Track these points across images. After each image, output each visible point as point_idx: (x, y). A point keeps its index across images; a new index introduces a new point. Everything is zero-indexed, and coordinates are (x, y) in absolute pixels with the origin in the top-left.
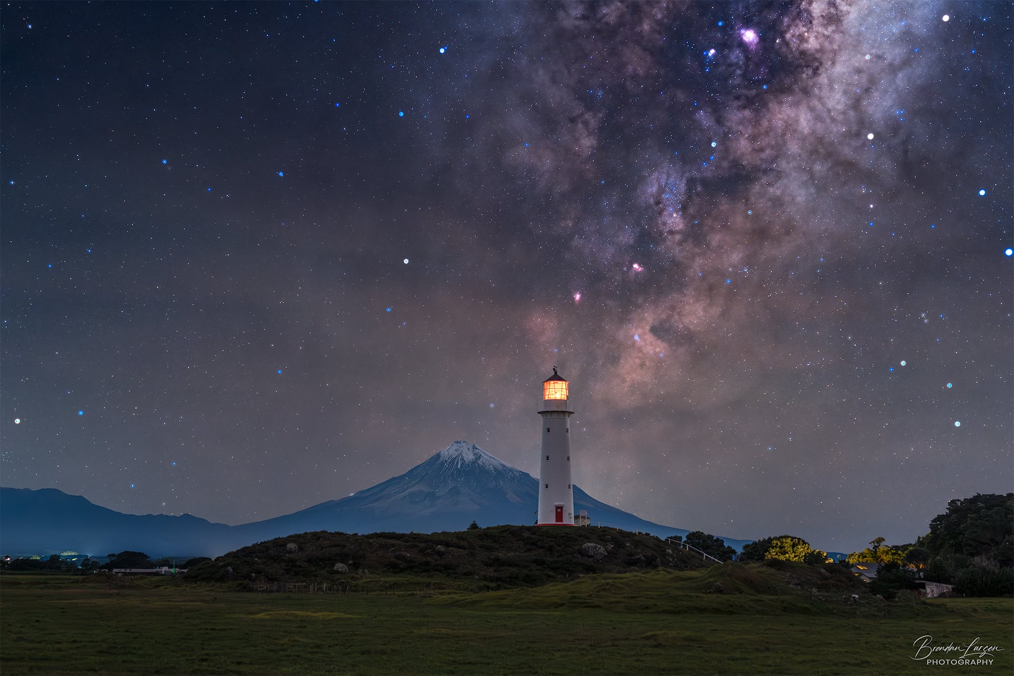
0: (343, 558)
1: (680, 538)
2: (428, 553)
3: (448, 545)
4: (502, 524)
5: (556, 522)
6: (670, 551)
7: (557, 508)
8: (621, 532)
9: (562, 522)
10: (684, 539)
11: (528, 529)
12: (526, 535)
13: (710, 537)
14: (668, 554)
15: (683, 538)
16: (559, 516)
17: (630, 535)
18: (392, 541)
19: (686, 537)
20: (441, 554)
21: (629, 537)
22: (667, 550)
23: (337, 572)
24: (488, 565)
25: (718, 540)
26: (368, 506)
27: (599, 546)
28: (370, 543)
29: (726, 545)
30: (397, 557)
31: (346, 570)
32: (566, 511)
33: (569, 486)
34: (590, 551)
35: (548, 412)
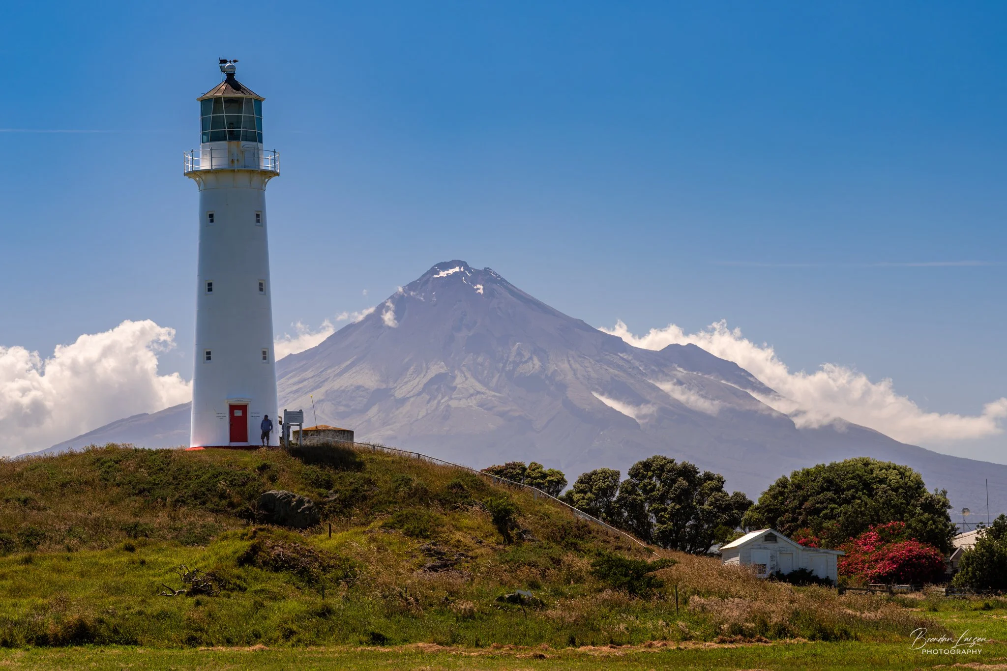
5: (232, 441)
7: (233, 408)
9: (246, 441)
32: (256, 415)
33: (264, 353)
34: (277, 509)
35: (209, 172)
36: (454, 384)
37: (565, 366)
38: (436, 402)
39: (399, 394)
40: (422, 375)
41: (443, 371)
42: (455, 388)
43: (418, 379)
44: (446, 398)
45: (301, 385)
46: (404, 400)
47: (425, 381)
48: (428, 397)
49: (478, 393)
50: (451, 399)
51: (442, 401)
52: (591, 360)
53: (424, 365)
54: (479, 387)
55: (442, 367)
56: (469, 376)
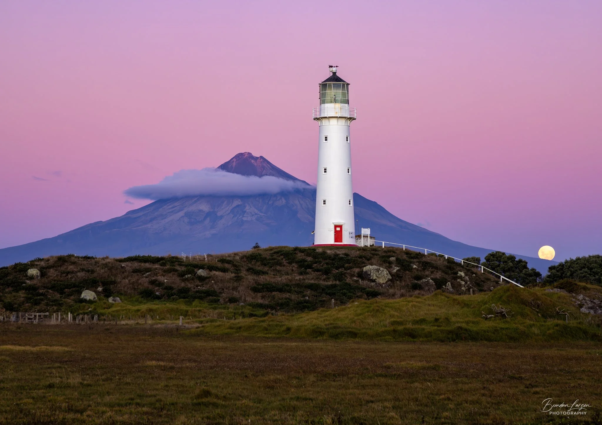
0: (92, 284)
1: (478, 260)
2: (188, 278)
3: (211, 268)
4: (274, 245)
5: (335, 242)
6: (462, 274)
7: (336, 226)
8: (408, 253)
9: (342, 242)
10: (483, 260)
11: (302, 251)
12: (300, 256)
13: (512, 258)
14: (461, 277)
15: (481, 259)
16: (338, 235)
17: (419, 256)
18: (147, 265)
19: (485, 259)
20: (202, 279)
21: (417, 258)
22: (459, 272)
23: (84, 301)
24: (255, 290)
25: (520, 261)
26: (140, 227)
27: (381, 269)
28: (122, 267)
29: (530, 266)
30: (153, 282)
31: (95, 298)
32: (346, 230)
33: (350, 201)
34: (372, 274)
35: (326, 117)
36: (245, 210)
37: (297, 202)
38: (236, 218)
39: (219, 214)
40: (230, 205)
41: (239, 203)
42: (245, 212)
43: (228, 207)
44: (241, 216)
45: (174, 209)
46: (221, 217)
47: (231, 208)
48: (233, 216)
49: (256, 214)
50: (243, 217)
51: (239, 218)
52: (309, 200)
53: (231, 201)
54: (256, 211)
55: (239, 202)
56: (252, 206)
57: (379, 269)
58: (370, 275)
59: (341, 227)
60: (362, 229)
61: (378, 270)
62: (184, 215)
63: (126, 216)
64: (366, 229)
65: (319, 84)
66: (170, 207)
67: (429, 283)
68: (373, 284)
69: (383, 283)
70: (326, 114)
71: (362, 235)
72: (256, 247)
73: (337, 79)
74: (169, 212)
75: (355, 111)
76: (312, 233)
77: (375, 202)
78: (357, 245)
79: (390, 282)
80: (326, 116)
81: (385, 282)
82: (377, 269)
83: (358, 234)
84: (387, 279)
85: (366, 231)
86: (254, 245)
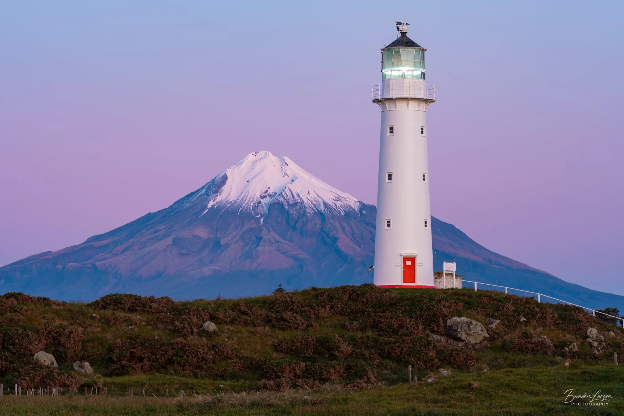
5: (404, 281)
7: (405, 259)
8: (512, 299)
9: (414, 282)
16: (409, 272)
17: (528, 302)
22: (590, 329)
26: (108, 260)
27: (474, 322)
31: (53, 363)
32: (421, 265)
33: (426, 222)
34: (459, 330)
35: (391, 99)
36: (260, 236)
38: (248, 247)
39: (223, 241)
40: (239, 229)
41: (253, 226)
42: (261, 238)
43: (236, 232)
44: (255, 245)
45: (156, 234)
46: (227, 246)
47: (241, 233)
48: (242, 244)
49: (277, 242)
50: (258, 245)
51: (252, 247)
52: (354, 221)
53: (241, 222)
54: (277, 237)
55: (253, 224)
56: (271, 230)
57: (471, 323)
58: (456, 331)
59: (413, 259)
60: (445, 263)
61: (469, 324)
62: (171, 243)
63: (86, 244)
64: (450, 264)
65: (381, 50)
66: (152, 230)
67: (544, 344)
68: (460, 344)
69: (476, 344)
70: (391, 93)
71: (445, 272)
72: (280, 290)
73: (408, 42)
74: (150, 239)
75: (435, 90)
76: (370, 270)
77: (451, 225)
78: (437, 286)
79: (486, 342)
80: (391, 96)
81: (479, 342)
82: (467, 322)
83: (437, 271)
84: (481, 337)
85: (450, 267)
86: (277, 288)
